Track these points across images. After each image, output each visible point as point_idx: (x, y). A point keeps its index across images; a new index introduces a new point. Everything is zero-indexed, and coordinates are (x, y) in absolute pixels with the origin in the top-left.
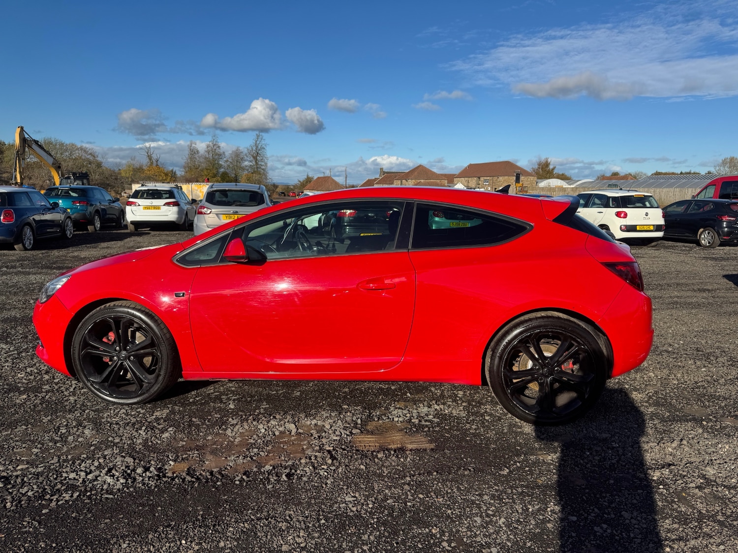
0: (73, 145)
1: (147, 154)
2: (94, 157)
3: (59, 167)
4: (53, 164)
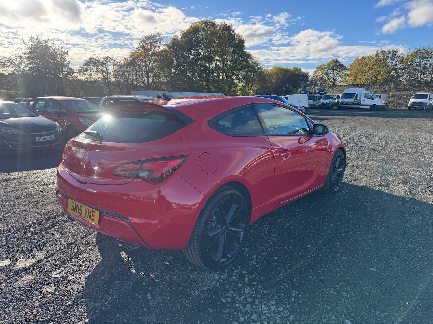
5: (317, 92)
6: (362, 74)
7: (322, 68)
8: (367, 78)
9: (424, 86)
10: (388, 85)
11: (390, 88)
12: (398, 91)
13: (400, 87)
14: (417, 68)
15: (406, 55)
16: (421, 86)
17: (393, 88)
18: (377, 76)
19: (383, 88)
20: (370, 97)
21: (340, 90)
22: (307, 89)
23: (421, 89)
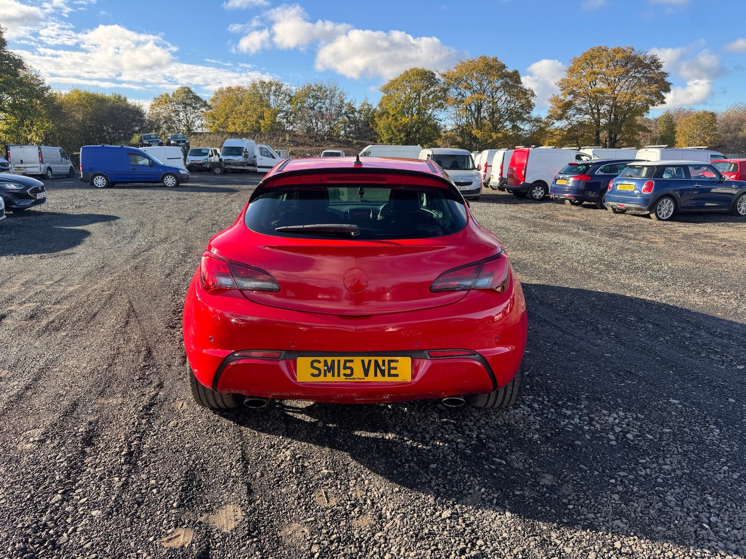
5: (172, 142)
6: (236, 116)
7: (164, 100)
8: (245, 124)
9: (328, 139)
10: (282, 136)
11: (285, 140)
12: (297, 146)
13: (298, 140)
14: (311, 113)
15: (293, 91)
16: (324, 140)
17: (289, 141)
18: (260, 121)
19: (275, 140)
20: (269, 154)
21: (210, 141)
22: (152, 136)
23: (324, 144)
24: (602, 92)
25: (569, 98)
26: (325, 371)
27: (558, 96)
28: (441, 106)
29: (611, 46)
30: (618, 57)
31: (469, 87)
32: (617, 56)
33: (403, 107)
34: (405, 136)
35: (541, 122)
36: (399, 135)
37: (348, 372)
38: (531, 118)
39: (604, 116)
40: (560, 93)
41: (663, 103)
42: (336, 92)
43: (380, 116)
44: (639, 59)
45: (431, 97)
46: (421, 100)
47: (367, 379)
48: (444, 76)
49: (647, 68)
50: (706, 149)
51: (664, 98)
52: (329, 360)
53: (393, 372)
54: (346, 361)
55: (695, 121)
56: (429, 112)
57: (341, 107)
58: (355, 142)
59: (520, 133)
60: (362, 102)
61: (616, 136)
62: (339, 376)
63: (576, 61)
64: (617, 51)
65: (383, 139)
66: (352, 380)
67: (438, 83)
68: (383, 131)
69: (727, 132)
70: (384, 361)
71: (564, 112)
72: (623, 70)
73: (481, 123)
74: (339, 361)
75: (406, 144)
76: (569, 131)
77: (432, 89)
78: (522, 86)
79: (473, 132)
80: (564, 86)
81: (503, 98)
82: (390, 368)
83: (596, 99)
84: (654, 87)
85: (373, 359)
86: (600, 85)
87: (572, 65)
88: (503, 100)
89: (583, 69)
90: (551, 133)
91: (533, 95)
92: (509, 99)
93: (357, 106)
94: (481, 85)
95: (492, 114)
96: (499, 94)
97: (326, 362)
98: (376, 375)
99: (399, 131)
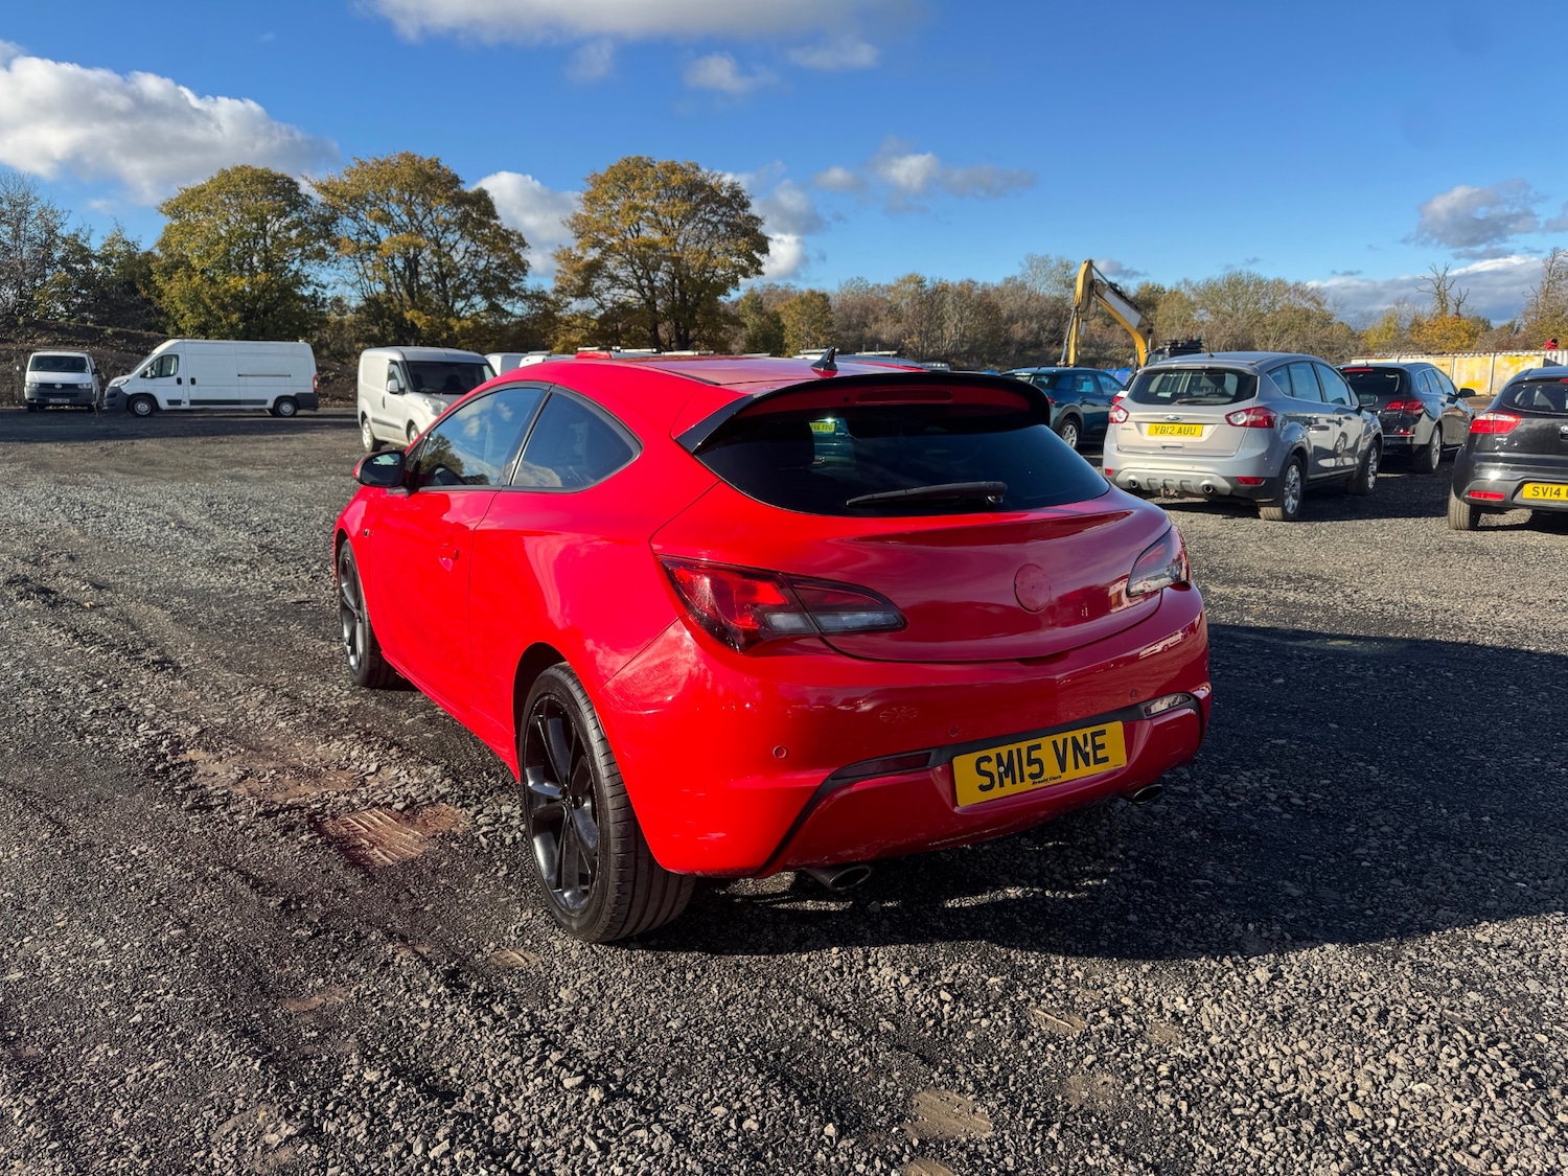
0: (1280, 282)
1: (1435, 290)
2: (1319, 304)
3: (1150, 331)
4: (1139, 326)
24: (653, 246)
25: (594, 254)
26: (1000, 774)
27: (570, 249)
28: (321, 255)
29: (661, 158)
30: (676, 180)
31: (385, 219)
32: (673, 177)
33: (227, 253)
34: (241, 320)
35: (546, 299)
36: (226, 318)
37: (1035, 769)
38: (524, 291)
39: (663, 292)
40: (574, 243)
41: (759, 273)
42: (30, 209)
43: (169, 272)
44: (710, 187)
45: (294, 233)
46: (269, 241)
47: (1066, 777)
48: (324, 189)
49: (726, 206)
50: (894, 356)
51: (760, 264)
52: (1004, 751)
53: (1100, 754)
54: (1030, 749)
55: (799, 308)
56: (293, 267)
57: (48, 245)
58: (109, 331)
59: (504, 322)
60: (109, 234)
61: (687, 333)
62: (1022, 780)
63: (599, 181)
64: (672, 169)
65: (182, 326)
66: (1043, 785)
67: (308, 204)
68: (182, 307)
69: (848, 328)
70: (1085, 736)
71: (587, 282)
72: (686, 206)
73: (420, 295)
74: (1019, 750)
75: (247, 338)
76: (603, 320)
77: (295, 215)
78: (499, 223)
79: (408, 315)
80: (581, 230)
81: (461, 246)
82: (1096, 748)
83: (645, 259)
84: (743, 243)
85: (1069, 735)
86: (650, 234)
87: (591, 189)
88: (460, 249)
89: (614, 198)
90: (567, 323)
91: (522, 244)
92: (473, 248)
93: (96, 245)
94: (411, 215)
95: (442, 278)
96: (451, 238)
97: (999, 756)
98: (1077, 767)
99: (223, 307)
